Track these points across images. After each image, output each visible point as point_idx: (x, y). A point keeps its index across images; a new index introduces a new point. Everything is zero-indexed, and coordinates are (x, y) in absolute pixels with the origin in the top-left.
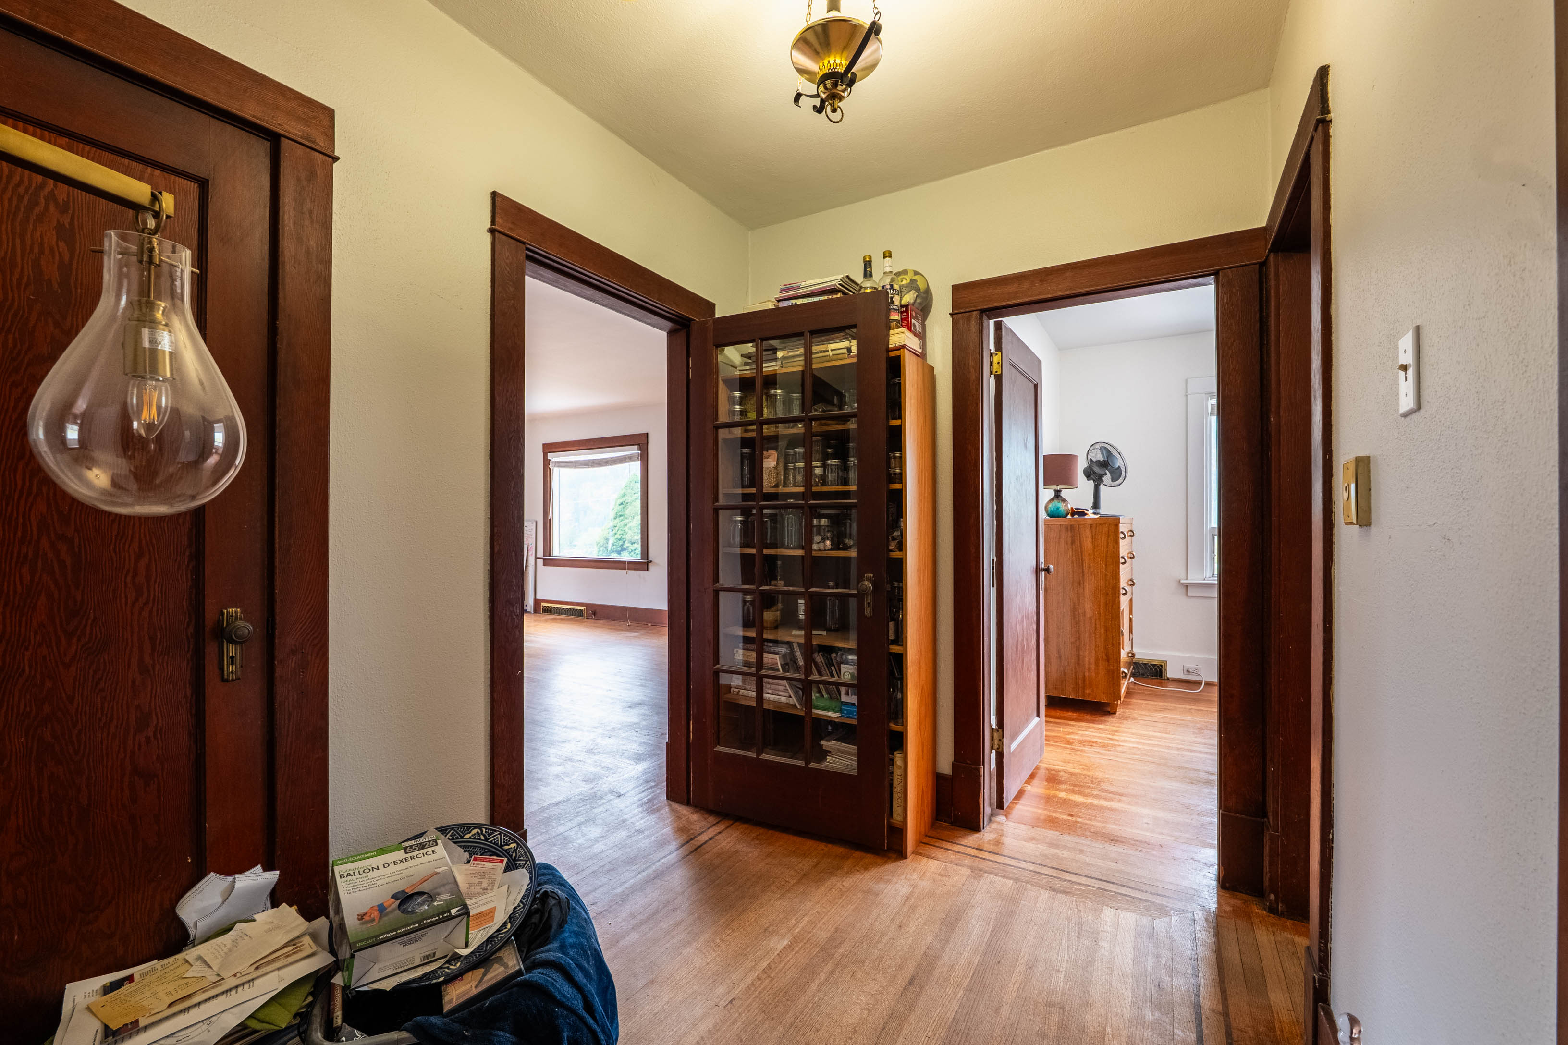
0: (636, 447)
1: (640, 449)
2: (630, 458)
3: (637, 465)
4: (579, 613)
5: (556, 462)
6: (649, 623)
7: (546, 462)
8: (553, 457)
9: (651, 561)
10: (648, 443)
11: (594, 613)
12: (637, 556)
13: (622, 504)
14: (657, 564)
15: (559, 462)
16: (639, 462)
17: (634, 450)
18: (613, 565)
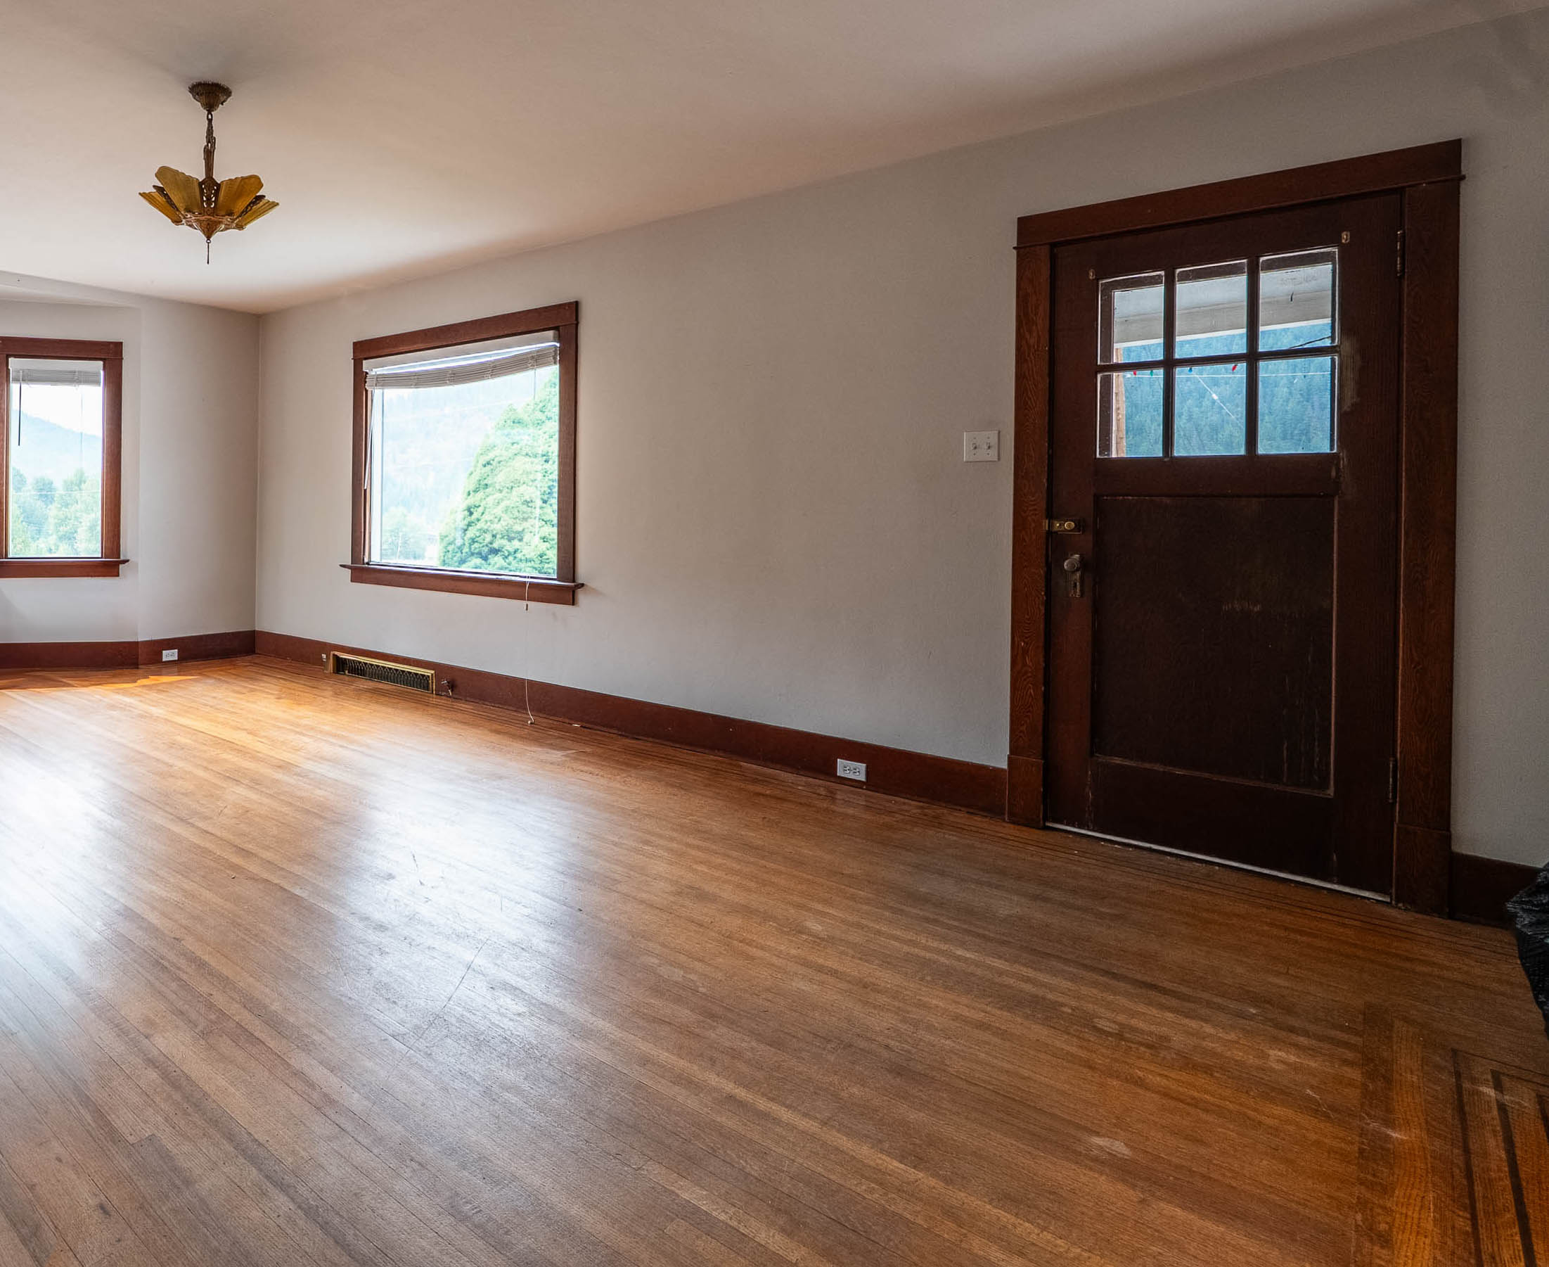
0: (551, 333)
1: (559, 338)
2: (536, 360)
3: (551, 373)
4: (421, 682)
5: (378, 377)
6: (577, 721)
7: (360, 378)
8: (374, 368)
9: (582, 585)
10: (577, 325)
11: (452, 686)
12: (549, 570)
13: (488, 463)
14: (595, 592)
15: (384, 376)
16: (557, 366)
17: (546, 342)
18: (494, 588)
